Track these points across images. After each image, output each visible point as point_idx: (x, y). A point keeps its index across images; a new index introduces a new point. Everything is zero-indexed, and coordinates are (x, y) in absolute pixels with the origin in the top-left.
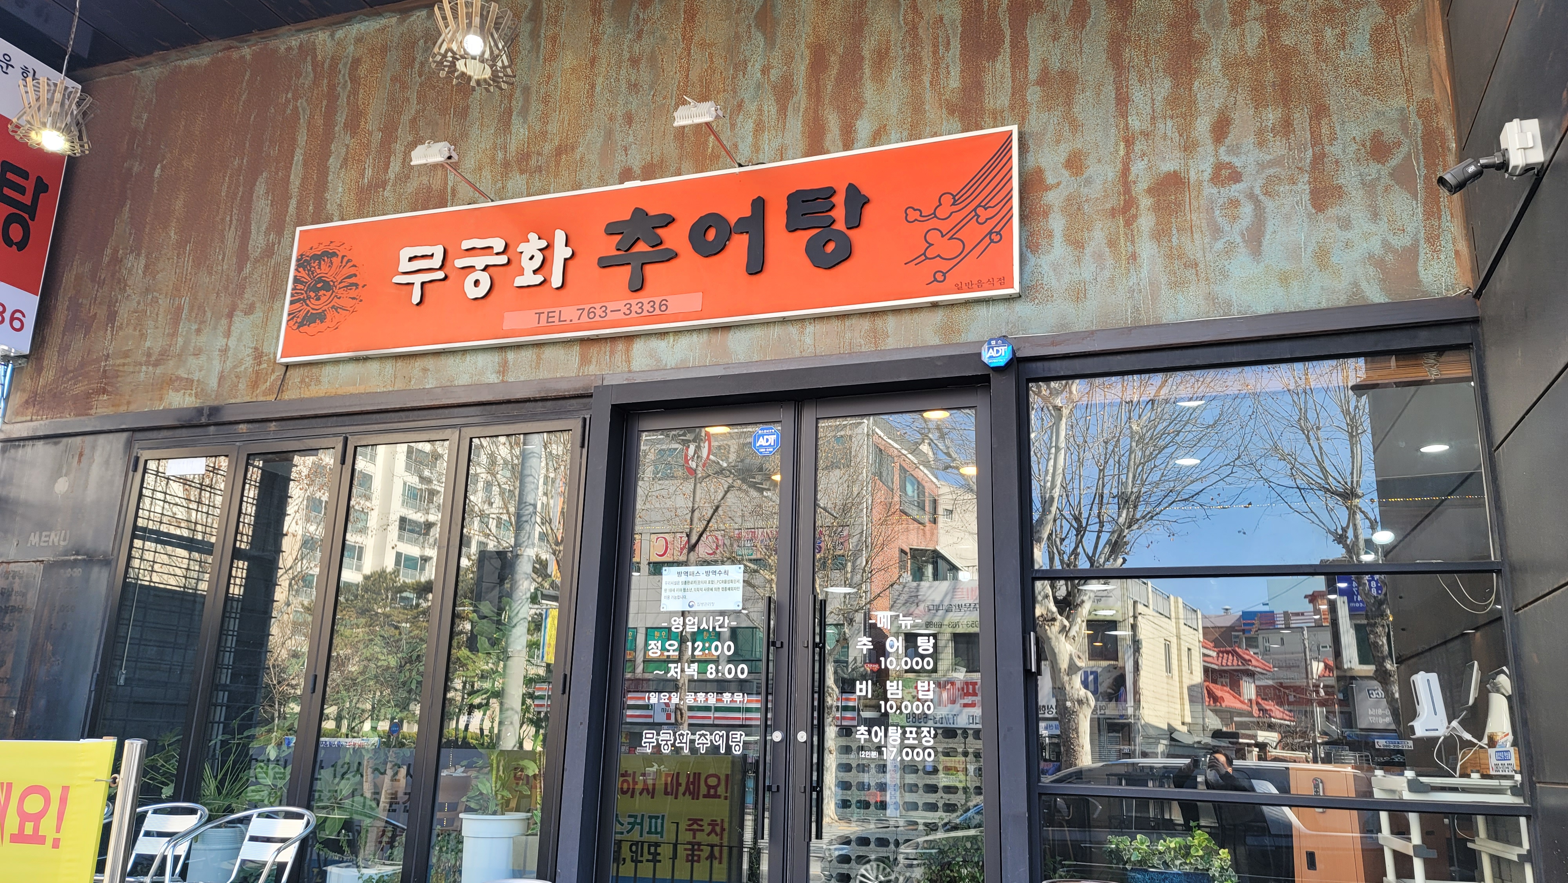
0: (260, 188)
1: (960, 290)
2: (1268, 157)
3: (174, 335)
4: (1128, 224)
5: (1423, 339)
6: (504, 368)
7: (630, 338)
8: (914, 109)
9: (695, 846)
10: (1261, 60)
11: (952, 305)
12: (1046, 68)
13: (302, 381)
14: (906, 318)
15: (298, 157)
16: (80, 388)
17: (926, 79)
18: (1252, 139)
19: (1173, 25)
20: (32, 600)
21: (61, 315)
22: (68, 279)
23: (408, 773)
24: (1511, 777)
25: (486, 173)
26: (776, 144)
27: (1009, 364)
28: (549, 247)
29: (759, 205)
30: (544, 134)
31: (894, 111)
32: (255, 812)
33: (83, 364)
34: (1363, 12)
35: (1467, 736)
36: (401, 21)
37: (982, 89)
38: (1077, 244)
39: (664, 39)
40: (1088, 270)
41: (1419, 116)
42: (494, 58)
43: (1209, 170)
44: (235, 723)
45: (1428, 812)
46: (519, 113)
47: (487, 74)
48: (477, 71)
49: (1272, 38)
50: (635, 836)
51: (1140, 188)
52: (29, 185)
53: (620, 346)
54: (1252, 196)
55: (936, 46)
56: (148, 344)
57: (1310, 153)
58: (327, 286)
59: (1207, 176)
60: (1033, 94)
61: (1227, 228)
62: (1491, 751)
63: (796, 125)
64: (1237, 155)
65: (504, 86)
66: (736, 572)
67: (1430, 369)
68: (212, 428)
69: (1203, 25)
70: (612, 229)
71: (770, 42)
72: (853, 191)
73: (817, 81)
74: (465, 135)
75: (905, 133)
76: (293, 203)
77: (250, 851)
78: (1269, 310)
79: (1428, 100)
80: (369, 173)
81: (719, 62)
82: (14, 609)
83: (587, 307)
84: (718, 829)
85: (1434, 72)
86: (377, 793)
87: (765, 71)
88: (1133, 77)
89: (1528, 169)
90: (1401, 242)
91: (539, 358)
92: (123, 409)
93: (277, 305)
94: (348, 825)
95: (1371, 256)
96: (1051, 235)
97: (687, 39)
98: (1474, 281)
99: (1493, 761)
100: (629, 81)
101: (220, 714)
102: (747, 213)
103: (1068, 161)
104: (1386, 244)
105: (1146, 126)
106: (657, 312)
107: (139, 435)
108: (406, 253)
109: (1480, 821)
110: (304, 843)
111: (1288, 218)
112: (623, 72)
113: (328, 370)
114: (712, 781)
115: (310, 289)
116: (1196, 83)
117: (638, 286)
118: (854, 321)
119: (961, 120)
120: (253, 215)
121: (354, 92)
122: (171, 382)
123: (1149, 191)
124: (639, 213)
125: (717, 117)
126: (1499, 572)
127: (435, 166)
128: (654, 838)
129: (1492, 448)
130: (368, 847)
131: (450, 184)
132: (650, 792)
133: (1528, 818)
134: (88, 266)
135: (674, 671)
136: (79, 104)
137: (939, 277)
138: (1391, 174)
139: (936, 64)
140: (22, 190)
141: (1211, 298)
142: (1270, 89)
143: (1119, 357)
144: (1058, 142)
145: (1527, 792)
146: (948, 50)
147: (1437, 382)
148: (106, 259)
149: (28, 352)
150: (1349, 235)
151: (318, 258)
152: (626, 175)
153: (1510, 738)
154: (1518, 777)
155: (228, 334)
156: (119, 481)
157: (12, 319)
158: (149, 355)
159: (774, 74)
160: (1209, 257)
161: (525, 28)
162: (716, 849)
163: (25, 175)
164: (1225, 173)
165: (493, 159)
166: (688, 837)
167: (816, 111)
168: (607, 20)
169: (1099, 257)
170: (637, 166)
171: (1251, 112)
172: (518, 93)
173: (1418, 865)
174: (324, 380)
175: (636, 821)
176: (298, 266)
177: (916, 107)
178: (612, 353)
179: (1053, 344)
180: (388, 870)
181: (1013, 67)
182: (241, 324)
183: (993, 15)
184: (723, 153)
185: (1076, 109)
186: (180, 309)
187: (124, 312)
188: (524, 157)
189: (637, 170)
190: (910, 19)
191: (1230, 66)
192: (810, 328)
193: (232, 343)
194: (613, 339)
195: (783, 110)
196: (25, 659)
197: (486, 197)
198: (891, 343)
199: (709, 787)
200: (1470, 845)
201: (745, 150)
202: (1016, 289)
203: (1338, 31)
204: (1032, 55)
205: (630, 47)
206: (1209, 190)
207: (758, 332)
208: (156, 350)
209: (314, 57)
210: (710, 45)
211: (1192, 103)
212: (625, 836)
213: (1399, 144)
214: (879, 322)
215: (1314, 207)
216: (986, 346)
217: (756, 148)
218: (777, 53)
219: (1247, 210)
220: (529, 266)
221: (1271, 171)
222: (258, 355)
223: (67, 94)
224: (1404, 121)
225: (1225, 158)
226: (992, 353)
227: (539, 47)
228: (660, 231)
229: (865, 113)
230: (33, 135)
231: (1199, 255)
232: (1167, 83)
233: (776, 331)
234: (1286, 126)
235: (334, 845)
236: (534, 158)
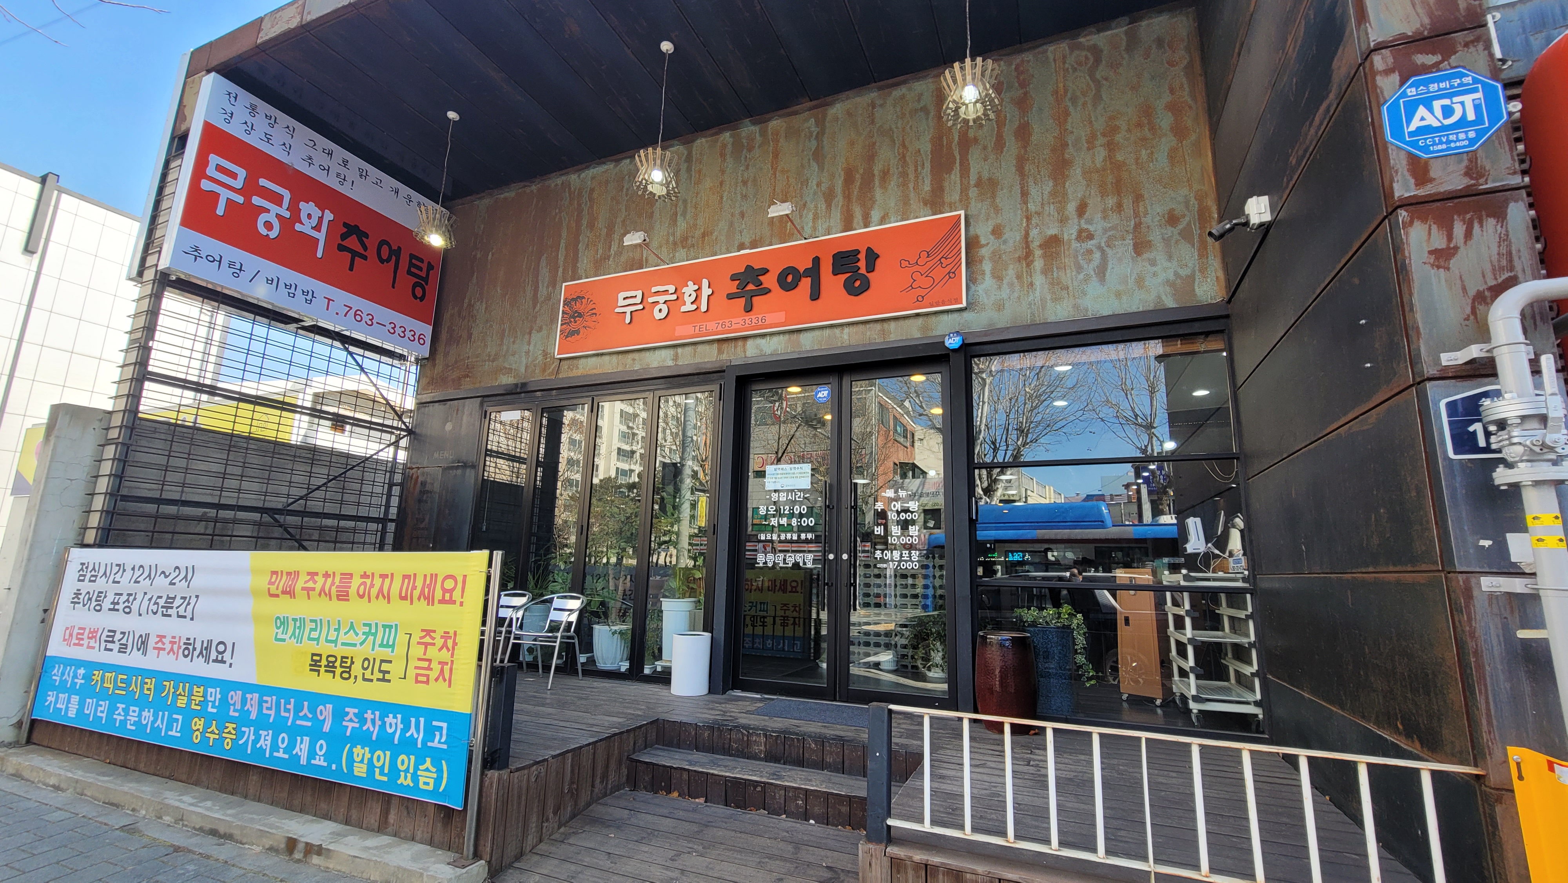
0: (543, 262)
1: (932, 306)
2: (1109, 225)
3: (501, 345)
4: (1028, 265)
5: (1197, 327)
6: (676, 358)
7: (745, 338)
8: (904, 204)
9: (785, 618)
10: (1104, 170)
11: (927, 314)
12: (980, 177)
13: (569, 368)
14: (901, 323)
15: (563, 244)
16: (455, 375)
17: (911, 186)
18: (1099, 215)
19: (1054, 150)
20: (437, 487)
21: (444, 336)
22: (447, 316)
23: (631, 580)
24: (1242, 573)
25: (664, 249)
26: (825, 226)
27: (961, 347)
28: (700, 289)
29: (817, 261)
30: (695, 225)
31: (893, 205)
32: (555, 596)
33: (456, 362)
34: (1163, 139)
35: (1217, 552)
36: (616, 166)
37: (943, 191)
38: (998, 277)
39: (761, 169)
40: (1005, 293)
41: (1196, 199)
42: (668, 184)
43: (1075, 234)
44: (542, 552)
45: (1192, 591)
46: (681, 215)
47: (664, 192)
48: (658, 190)
49: (1110, 157)
50: (753, 613)
51: (1035, 244)
52: (424, 266)
53: (740, 343)
54: (1099, 248)
55: (916, 167)
56: (489, 350)
57: (1133, 223)
58: (580, 315)
59: (1074, 237)
60: (973, 192)
61: (1086, 266)
62: (1231, 560)
63: (837, 215)
64: (1091, 224)
65: (673, 198)
66: (807, 468)
67: (1201, 346)
68: (523, 395)
69: (1071, 149)
70: (734, 278)
71: (821, 168)
72: (869, 250)
73: (849, 189)
74: (652, 228)
75: (899, 217)
76: (561, 270)
77: (554, 616)
78: (1110, 313)
79: (1201, 190)
80: (600, 252)
81: (792, 181)
82: (428, 492)
83: (721, 322)
84: (797, 609)
85: (1205, 175)
86: (616, 590)
87: (819, 185)
88: (1031, 181)
89: (1261, 225)
90: (1183, 272)
91: (695, 351)
92: (477, 385)
93: (554, 326)
94: (603, 604)
95: (1168, 281)
96: (983, 274)
97: (774, 169)
98: (1227, 294)
99: (1232, 565)
100: (742, 194)
101: (533, 548)
102: (810, 266)
103: (993, 231)
104: (1176, 274)
105: (1039, 209)
106: (760, 323)
107: (486, 399)
108: (622, 295)
109: (1223, 596)
110: (582, 612)
111: (1120, 260)
112: (739, 188)
113: (582, 361)
114: (794, 584)
115: (572, 317)
116: (1067, 184)
117: (749, 309)
118: (871, 325)
119: (931, 208)
120: (540, 278)
121: (592, 207)
122: (501, 370)
123: (1040, 246)
124: (749, 268)
125: (793, 211)
126: (1238, 459)
127: (636, 246)
128: (762, 614)
129: (1235, 389)
130: (613, 615)
131: (645, 256)
132: (760, 590)
133: (1252, 594)
134: (456, 309)
135: (774, 522)
136: (448, 220)
137: (920, 299)
138: (1179, 234)
139: (917, 177)
140: (421, 269)
141: (1076, 307)
142: (1110, 186)
143: (1023, 342)
144: (987, 219)
145: (1252, 581)
146: (923, 168)
147: (1205, 352)
148: (465, 305)
149: (428, 356)
150: (1155, 269)
151: (575, 300)
152: (742, 247)
153: (1242, 552)
154: (1246, 573)
155: (529, 343)
156: (477, 424)
157: (419, 339)
158: (489, 356)
159: (824, 187)
160: (1075, 283)
161: (684, 167)
162: (797, 620)
163: (422, 261)
164: (1084, 234)
165: (668, 241)
166: (780, 613)
167: (848, 206)
168: (729, 159)
169: (1011, 285)
170: (747, 241)
171: (1099, 199)
172: (680, 203)
173: (1188, 622)
174: (581, 367)
175: (753, 605)
176: (564, 305)
177: (906, 201)
178: (735, 347)
179: (986, 335)
180: (624, 627)
181: (961, 177)
182: (536, 337)
183: (950, 147)
184: (796, 232)
185: (998, 200)
186: (504, 330)
187: (475, 333)
188: (685, 239)
189: (747, 244)
190: (901, 151)
191: (1086, 173)
192: (846, 330)
193: (531, 348)
194: (736, 339)
195: (829, 206)
196: (435, 517)
197: (664, 262)
198: (893, 337)
199: (792, 587)
200: (1217, 611)
201: (808, 230)
202: (964, 304)
203: (1149, 151)
204: (972, 170)
205: (743, 175)
206: (1075, 245)
207: (817, 333)
208: (493, 353)
209: (570, 188)
210: (788, 171)
211: (1065, 195)
212: (748, 613)
213: (1184, 216)
214: (886, 325)
215: (1135, 253)
216: (947, 337)
217: (814, 228)
218: (825, 174)
219: (1097, 255)
220: (688, 300)
221: (1110, 233)
222: (545, 354)
223: (442, 215)
224: (1187, 203)
225: (1084, 226)
226: (951, 341)
227: (691, 176)
228: (760, 278)
229: (876, 207)
230: (426, 238)
231: (1070, 282)
232: (1051, 184)
233: (827, 332)
234: (1119, 207)
235: (596, 614)
236: (690, 239)
